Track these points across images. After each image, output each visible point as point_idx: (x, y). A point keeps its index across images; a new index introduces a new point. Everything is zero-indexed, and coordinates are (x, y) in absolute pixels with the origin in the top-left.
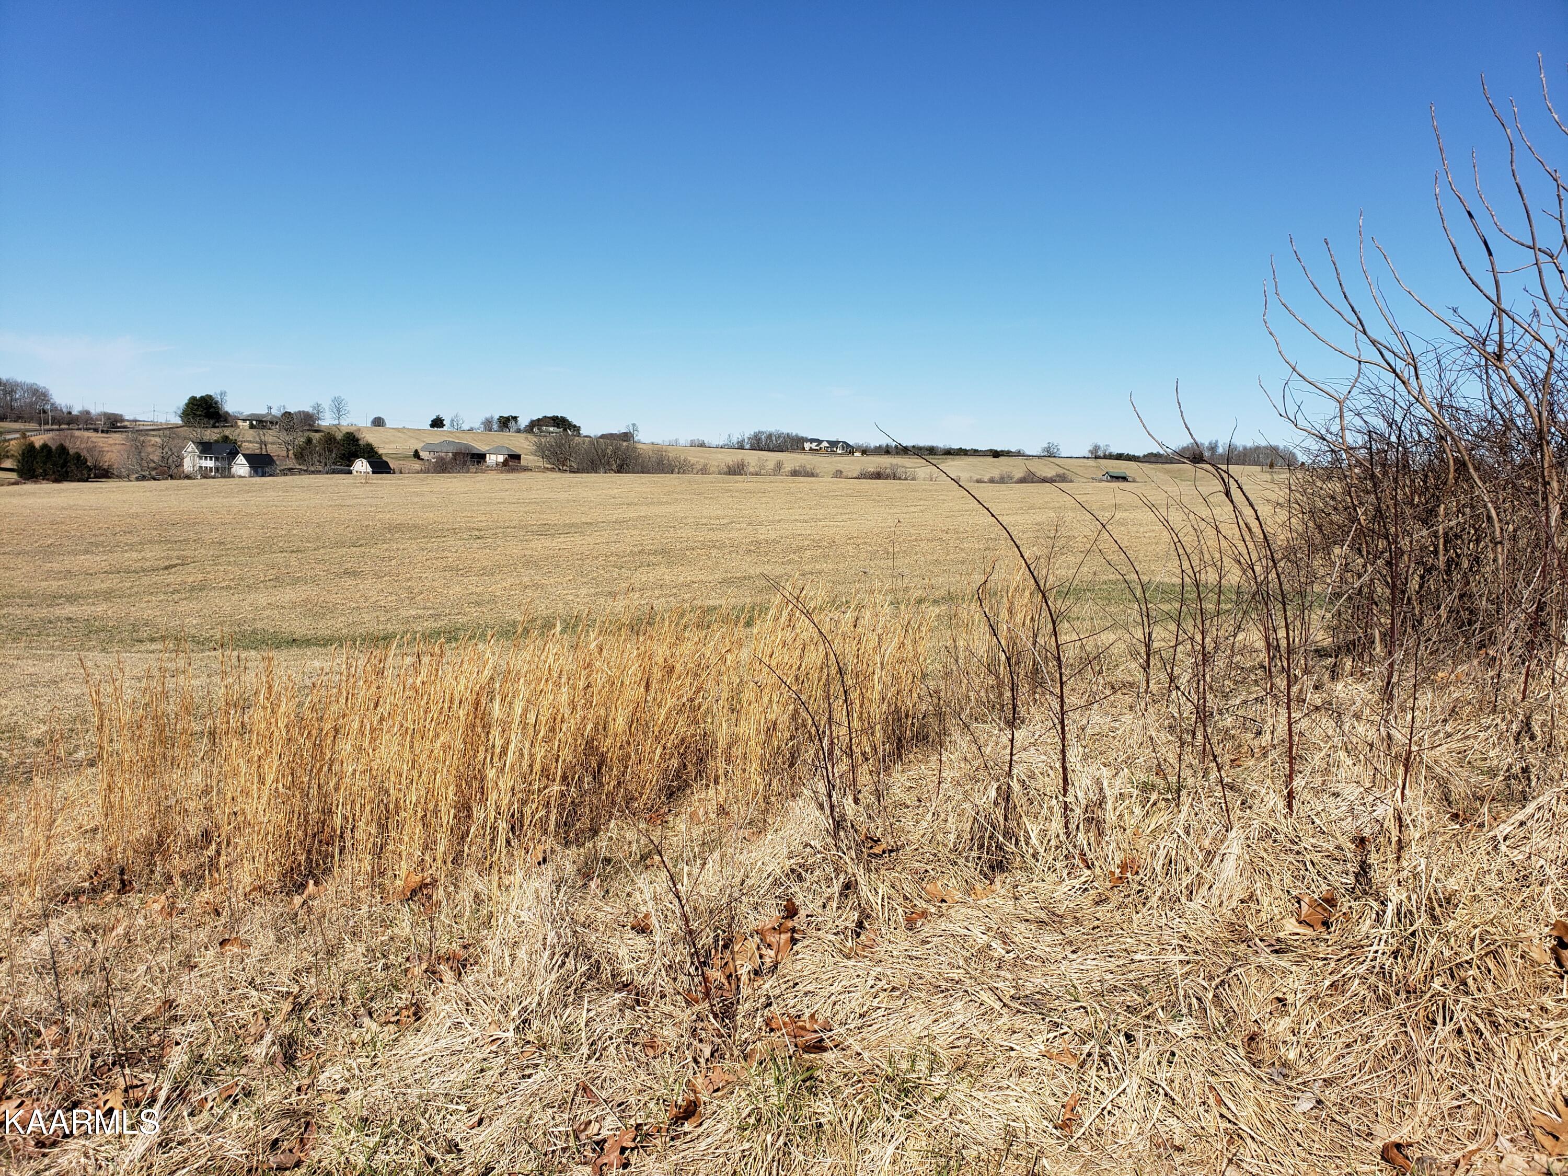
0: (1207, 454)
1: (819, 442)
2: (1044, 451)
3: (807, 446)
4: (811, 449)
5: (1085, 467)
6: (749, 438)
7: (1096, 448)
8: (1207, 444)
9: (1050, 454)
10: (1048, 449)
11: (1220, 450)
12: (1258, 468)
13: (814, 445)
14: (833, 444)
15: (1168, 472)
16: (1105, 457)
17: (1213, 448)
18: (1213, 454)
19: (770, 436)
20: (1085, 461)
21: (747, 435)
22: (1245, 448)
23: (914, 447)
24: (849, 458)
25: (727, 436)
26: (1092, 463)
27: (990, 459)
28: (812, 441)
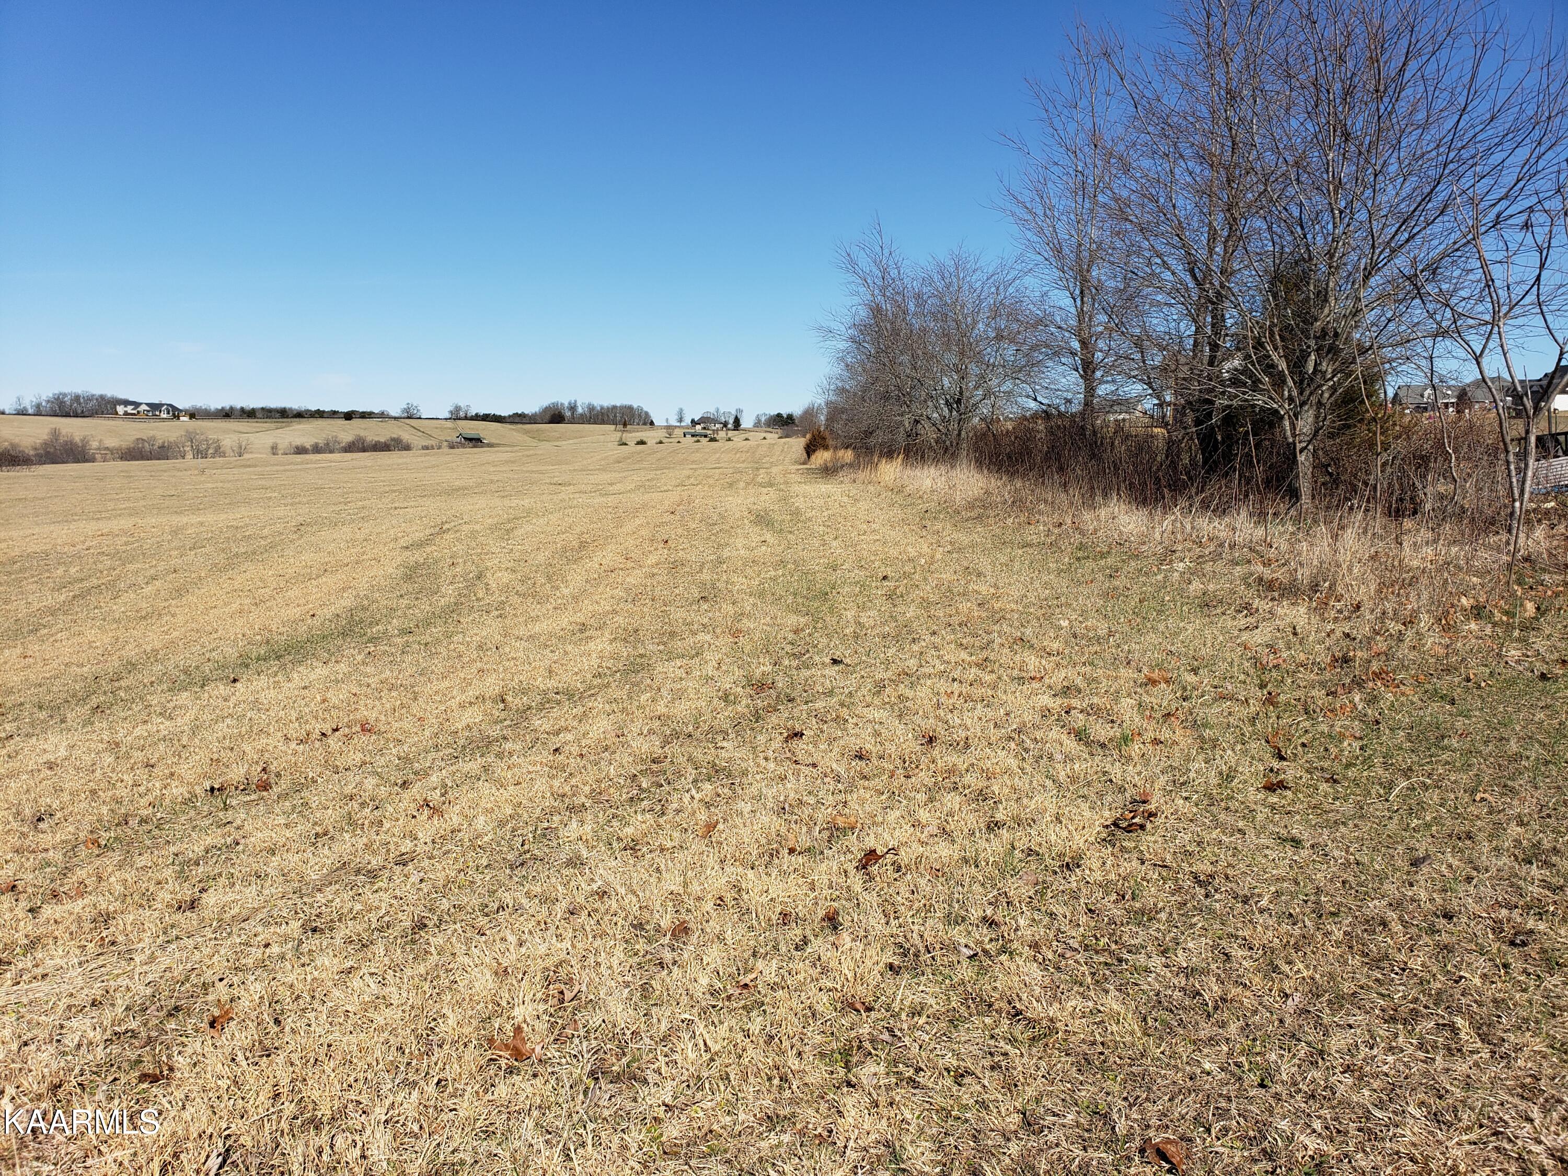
0: (568, 414)
1: (136, 405)
2: (403, 412)
3: (120, 409)
4: (126, 413)
5: (442, 429)
6: (48, 401)
7: (458, 409)
8: (566, 404)
9: (410, 415)
10: (407, 410)
11: (580, 410)
12: (613, 427)
13: (129, 409)
14: (155, 407)
15: (527, 432)
16: (466, 418)
17: (573, 408)
18: (573, 414)
19: (77, 398)
20: (444, 422)
21: (44, 398)
22: (602, 408)
23: (263, 409)
24: (175, 423)
25: (15, 399)
26: (449, 424)
27: (342, 422)
28: (126, 403)
